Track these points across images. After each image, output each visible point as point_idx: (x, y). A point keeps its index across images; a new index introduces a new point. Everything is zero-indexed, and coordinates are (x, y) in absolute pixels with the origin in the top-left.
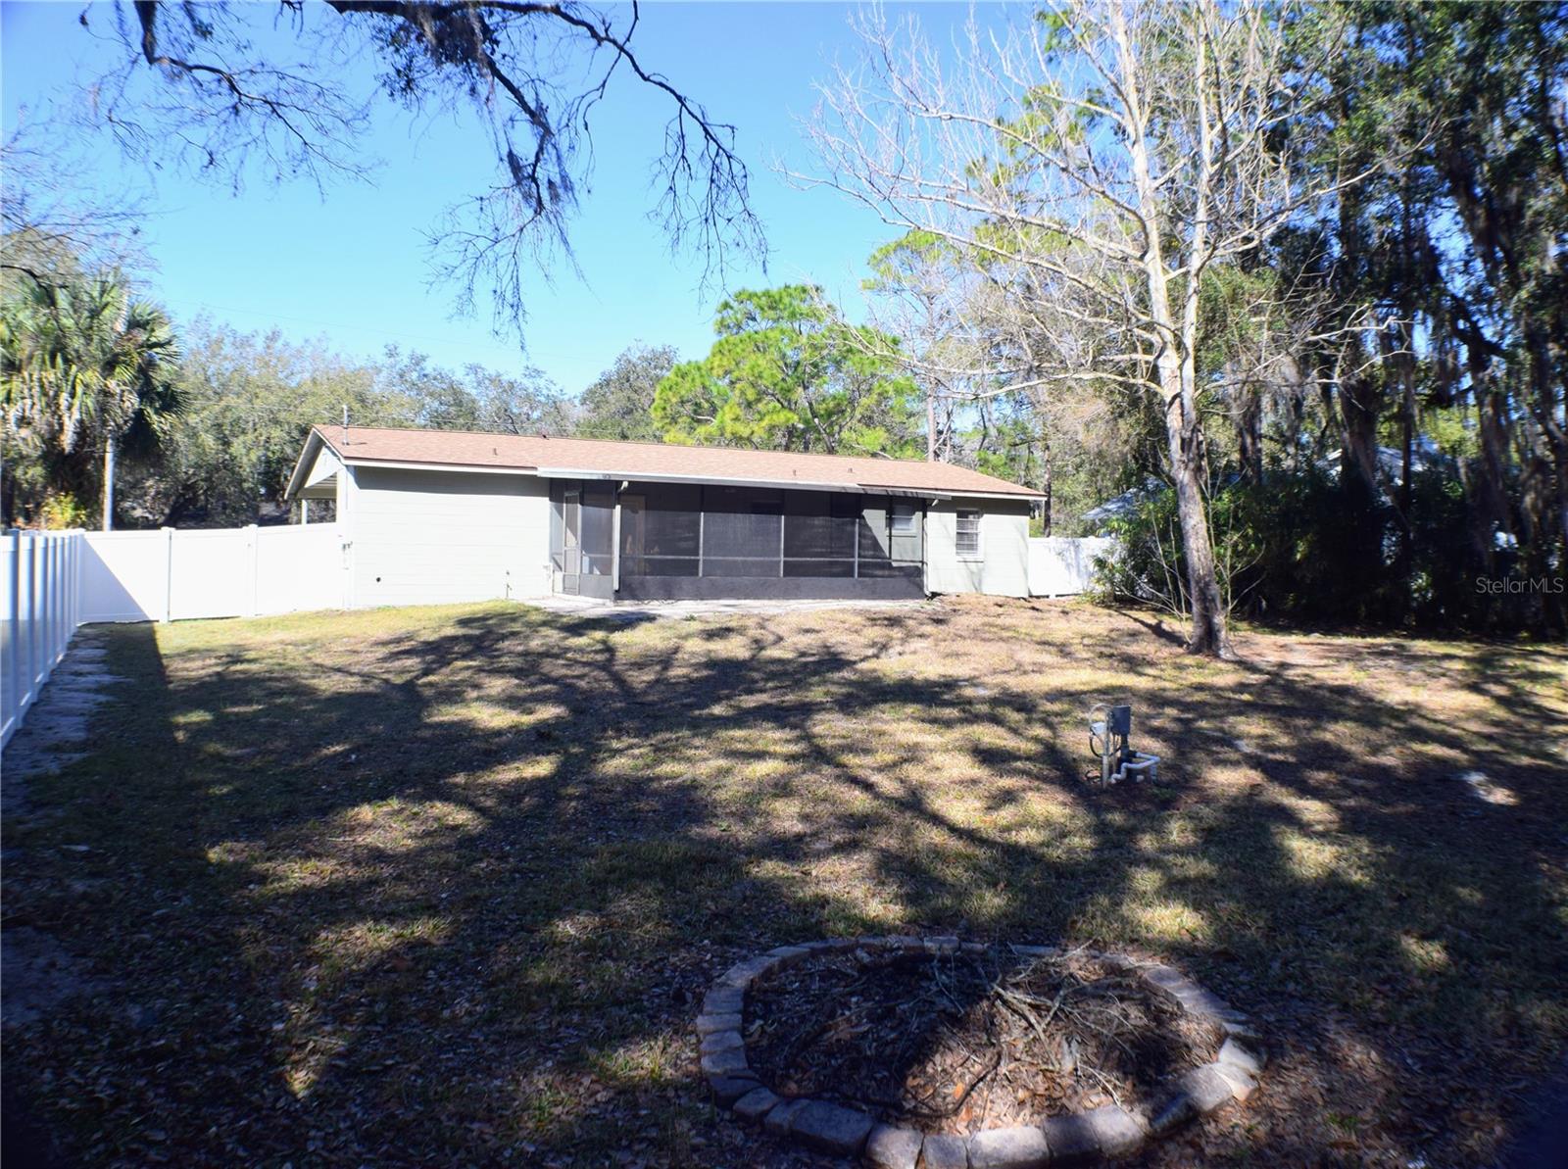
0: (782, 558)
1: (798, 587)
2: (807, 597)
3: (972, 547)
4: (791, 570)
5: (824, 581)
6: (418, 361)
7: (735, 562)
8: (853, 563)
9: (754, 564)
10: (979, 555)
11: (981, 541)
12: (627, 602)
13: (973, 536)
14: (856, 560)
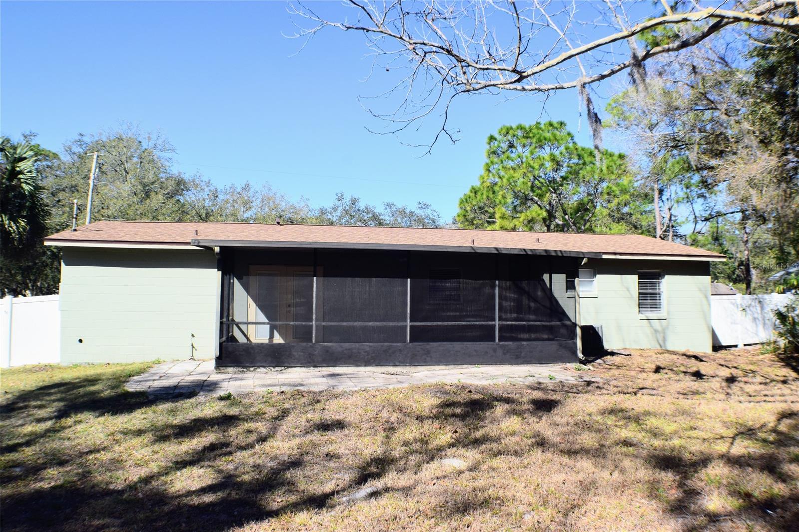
0: (409, 323)
1: (428, 353)
2: (438, 362)
3: (655, 306)
4: (418, 335)
5: (458, 346)
6: (354, 201)
7: (353, 327)
8: (495, 326)
9: (374, 329)
10: (662, 313)
11: (664, 299)
12: (230, 369)
13: (655, 296)
14: (497, 323)
